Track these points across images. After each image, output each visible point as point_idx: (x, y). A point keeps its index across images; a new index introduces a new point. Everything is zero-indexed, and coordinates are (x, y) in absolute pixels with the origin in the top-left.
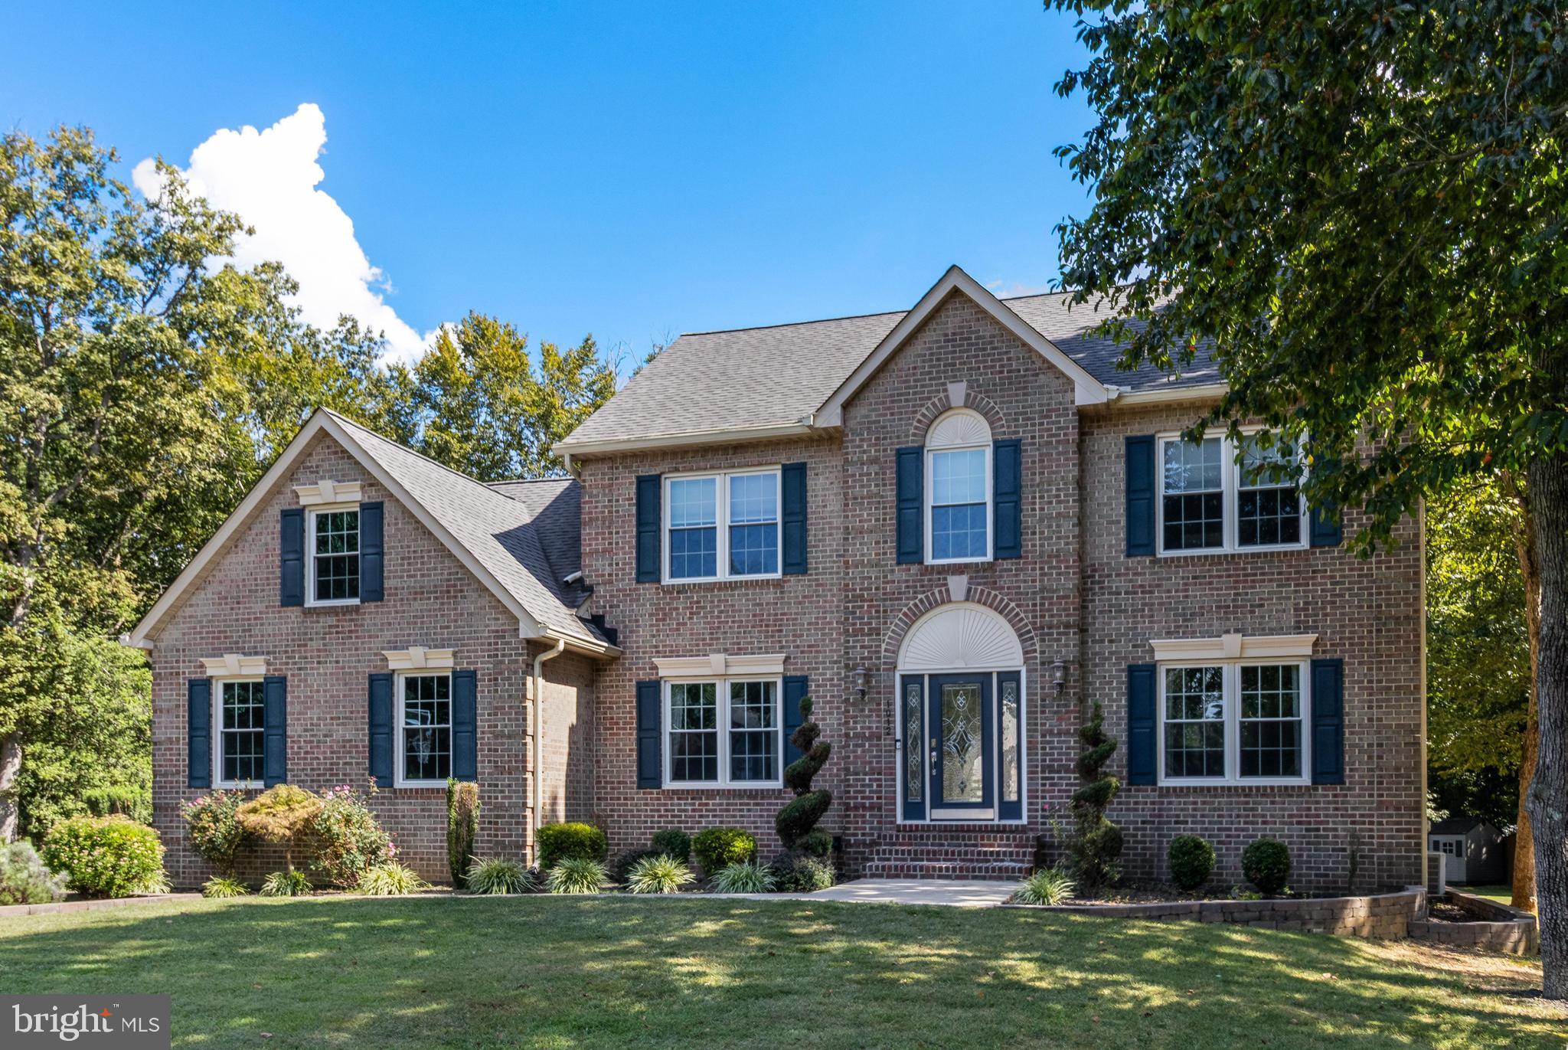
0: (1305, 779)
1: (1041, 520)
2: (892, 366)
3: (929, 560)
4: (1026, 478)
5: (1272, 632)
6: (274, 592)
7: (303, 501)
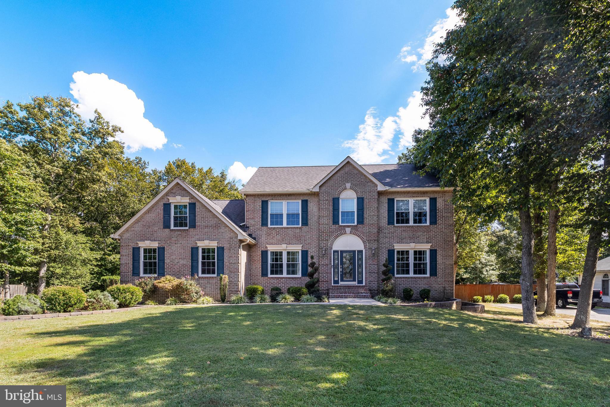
0: (428, 275)
1: (369, 216)
2: (332, 178)
3: (340, 224)
4: (365, 206)
5: (421, 243)
6: (161, 225)
7: (170, 201)
